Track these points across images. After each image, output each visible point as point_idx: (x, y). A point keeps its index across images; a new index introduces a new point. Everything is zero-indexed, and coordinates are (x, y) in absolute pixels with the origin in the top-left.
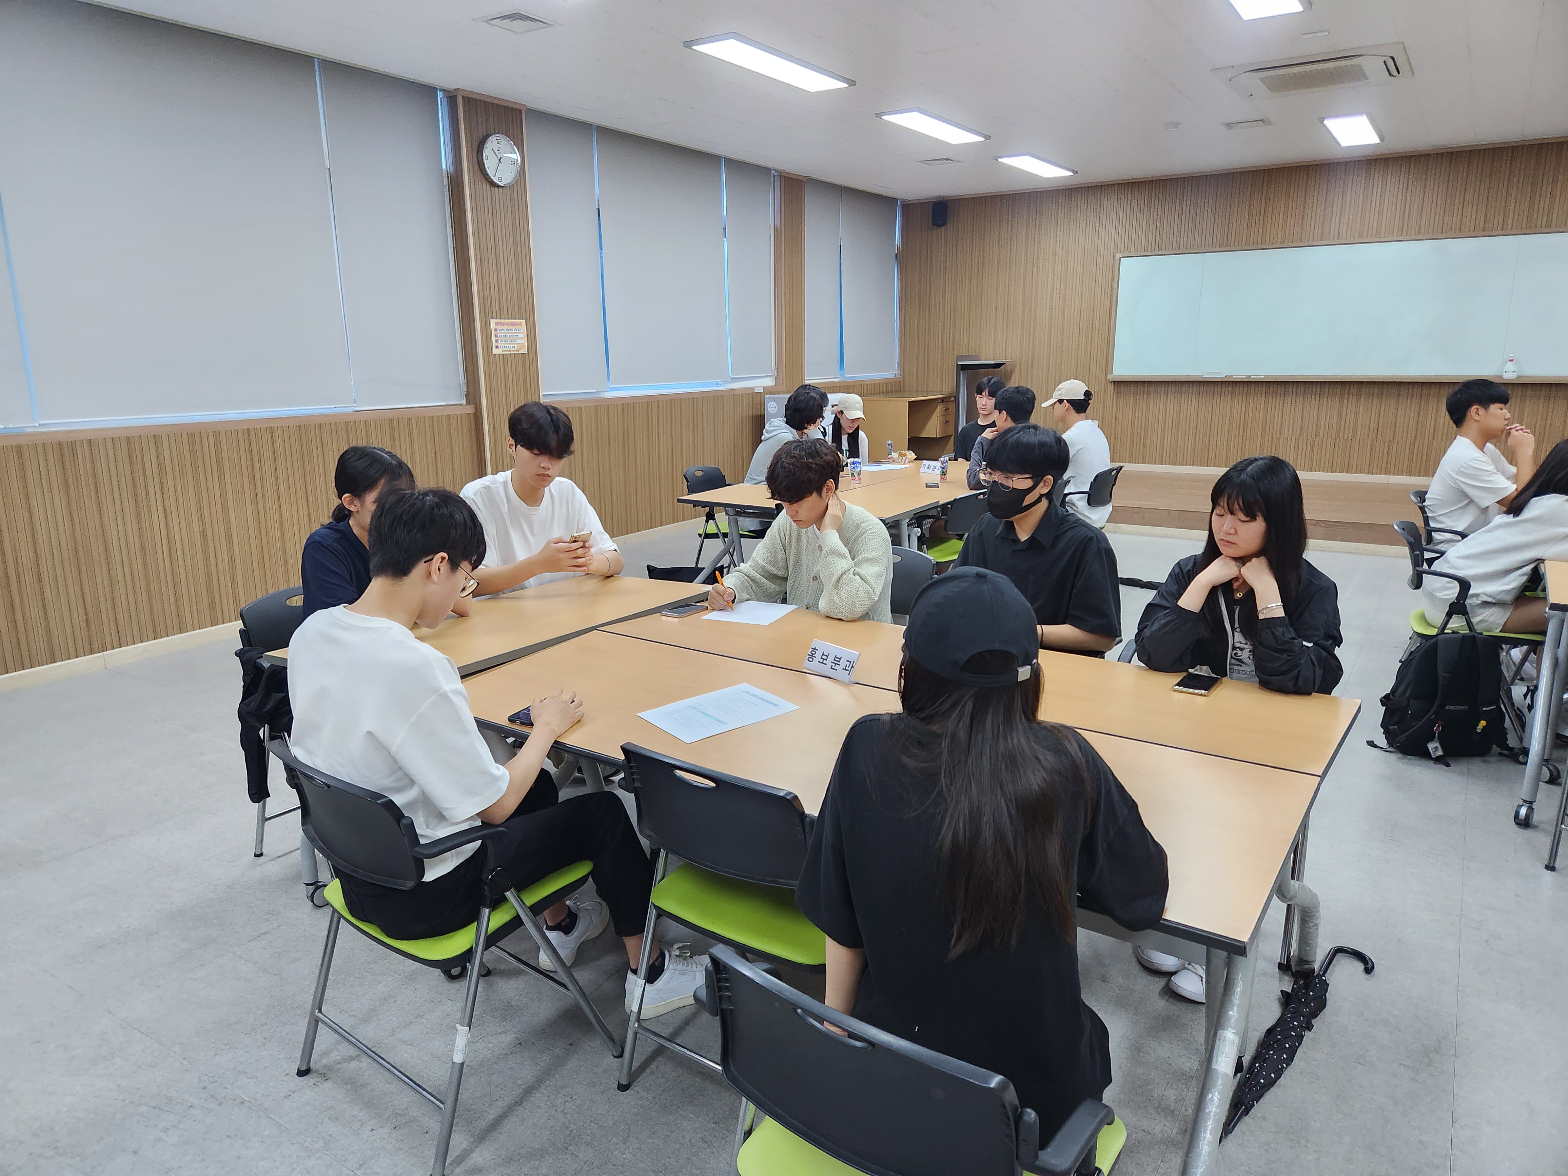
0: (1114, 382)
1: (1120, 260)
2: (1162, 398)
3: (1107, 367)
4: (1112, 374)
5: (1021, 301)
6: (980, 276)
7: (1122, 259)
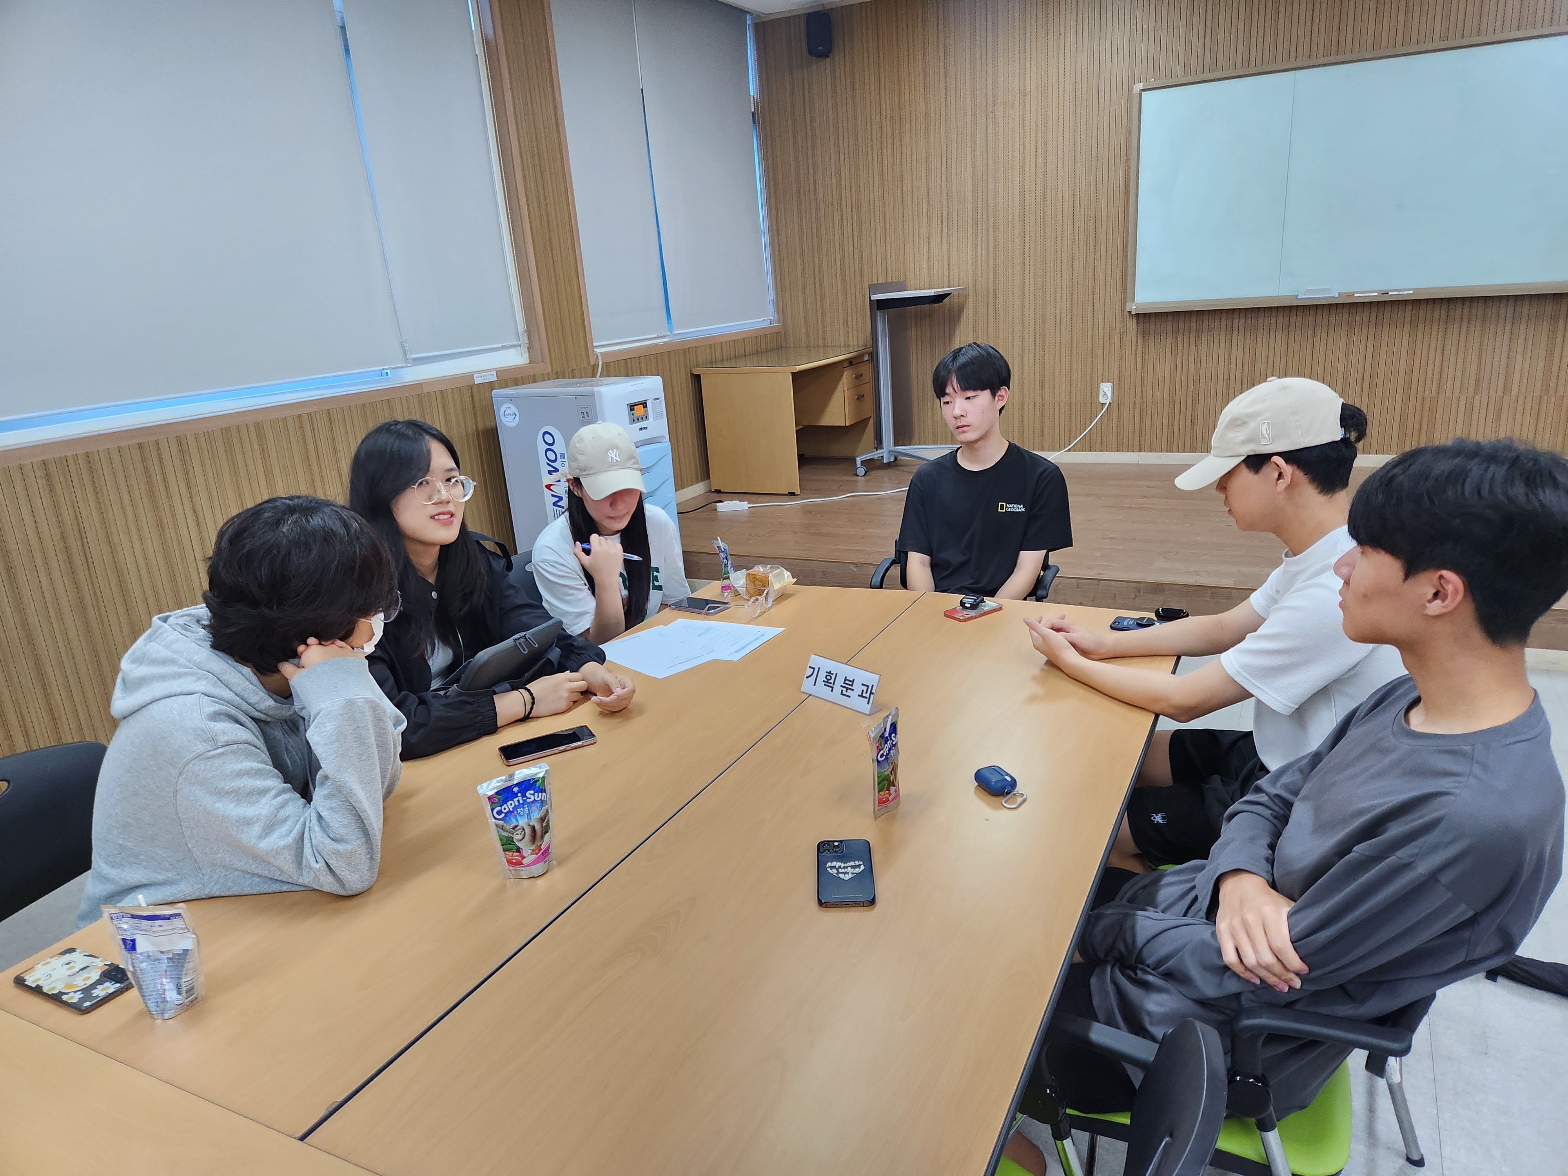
0: (1137, 315)
1: (1140, 95)
2: (1223, 342)
3: (1124, 289)
4: (1134, 300)
5: (969, 182)
6: (897, 143)
7: (1143, 93)
